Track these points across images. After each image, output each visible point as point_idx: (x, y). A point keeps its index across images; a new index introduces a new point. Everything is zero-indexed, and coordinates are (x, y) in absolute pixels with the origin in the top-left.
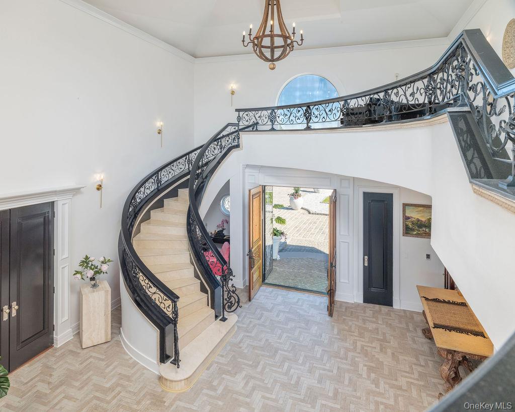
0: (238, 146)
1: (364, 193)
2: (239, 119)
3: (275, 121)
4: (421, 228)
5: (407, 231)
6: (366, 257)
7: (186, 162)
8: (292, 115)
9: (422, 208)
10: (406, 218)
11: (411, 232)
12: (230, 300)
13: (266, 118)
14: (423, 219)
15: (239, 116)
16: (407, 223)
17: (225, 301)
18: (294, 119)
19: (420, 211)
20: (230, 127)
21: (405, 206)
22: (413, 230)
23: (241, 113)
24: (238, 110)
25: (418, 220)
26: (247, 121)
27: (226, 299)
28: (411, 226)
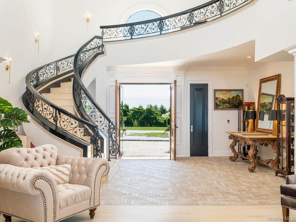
0: (103, 53)
1: (191, 84)
2: (103, 33)
3: (134, 33)
4: (224, 104)
5: (217, 107)
6: (192, 126)
7: (55, 68)
8: (148, 27)
9: (225, 92)
10: (216, 99)
11: (219, 107)
12: (113, 147)
13: (126, 31)
14: (225, 98)
15: (103, 31)
16: (217, 102)
17: (110, 147)
18: (149, 30)
19: (224, 93)
20: (95, 40)
21: (215, 91)
22: (220, 106)
23: (105, 30)
24: (102, 27)
25: (223, 99)
26: (110, 35)
27: (111, 146)
28: (218, 103)
